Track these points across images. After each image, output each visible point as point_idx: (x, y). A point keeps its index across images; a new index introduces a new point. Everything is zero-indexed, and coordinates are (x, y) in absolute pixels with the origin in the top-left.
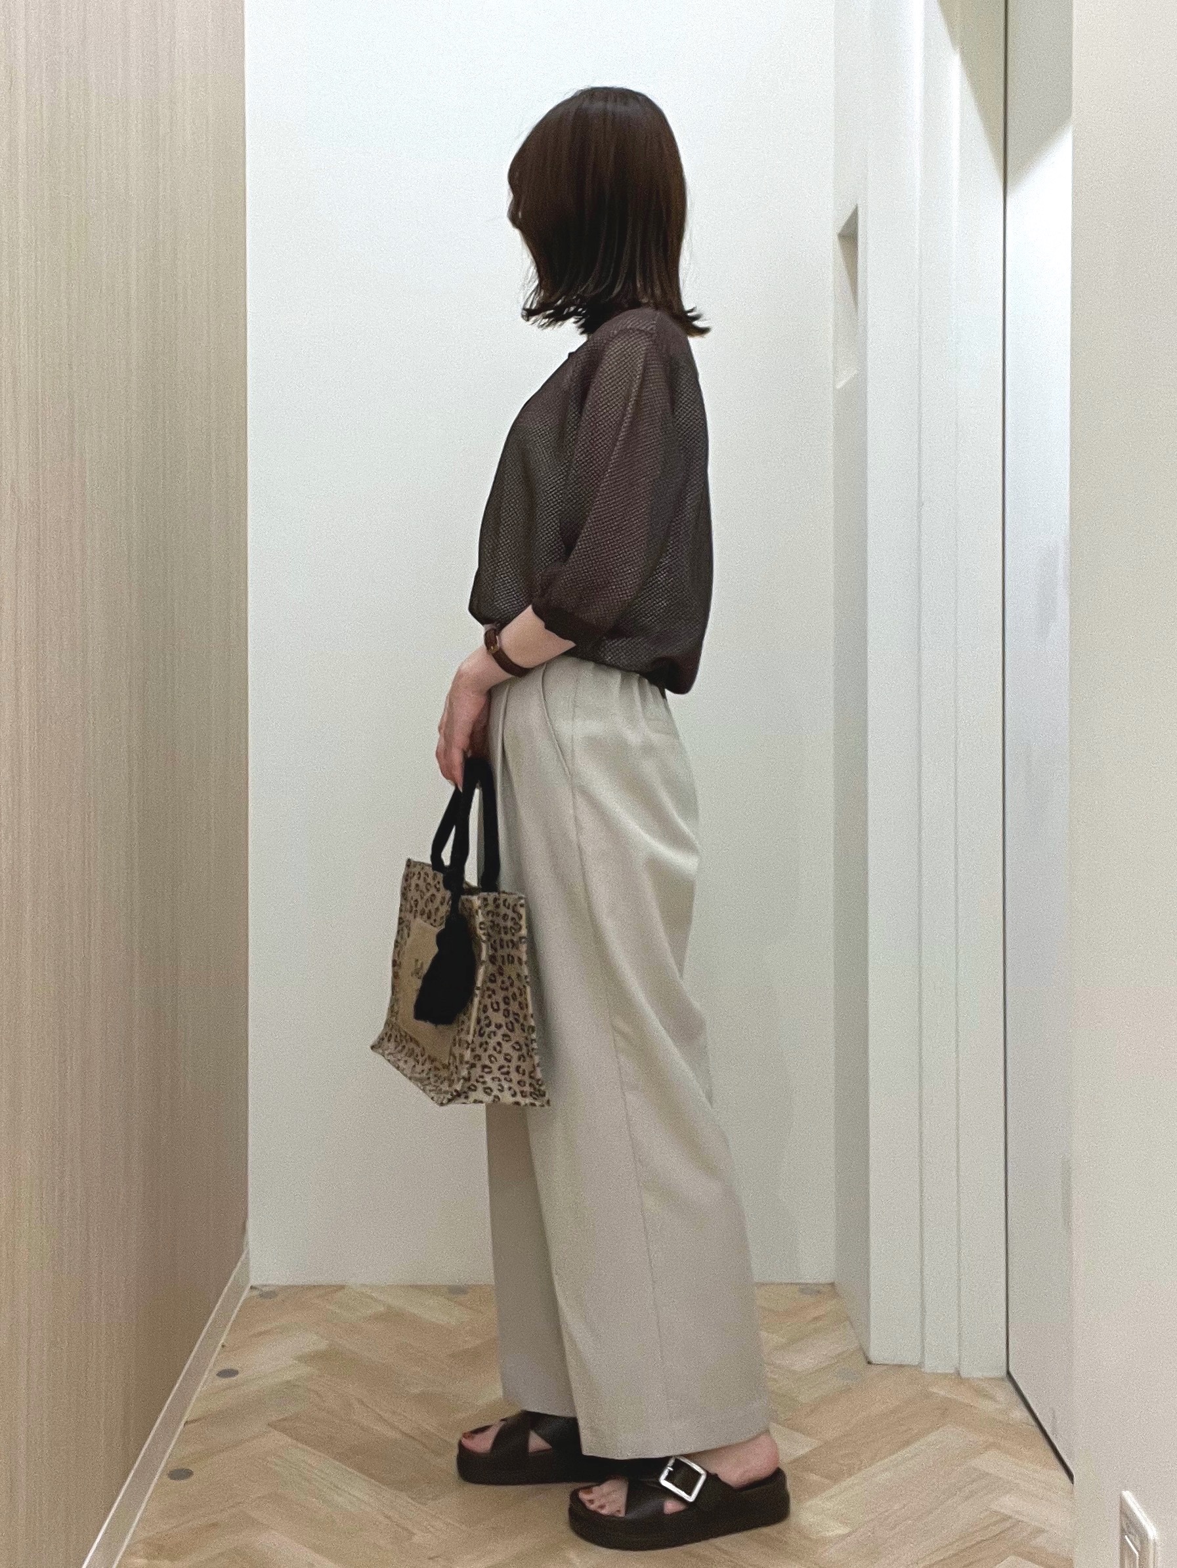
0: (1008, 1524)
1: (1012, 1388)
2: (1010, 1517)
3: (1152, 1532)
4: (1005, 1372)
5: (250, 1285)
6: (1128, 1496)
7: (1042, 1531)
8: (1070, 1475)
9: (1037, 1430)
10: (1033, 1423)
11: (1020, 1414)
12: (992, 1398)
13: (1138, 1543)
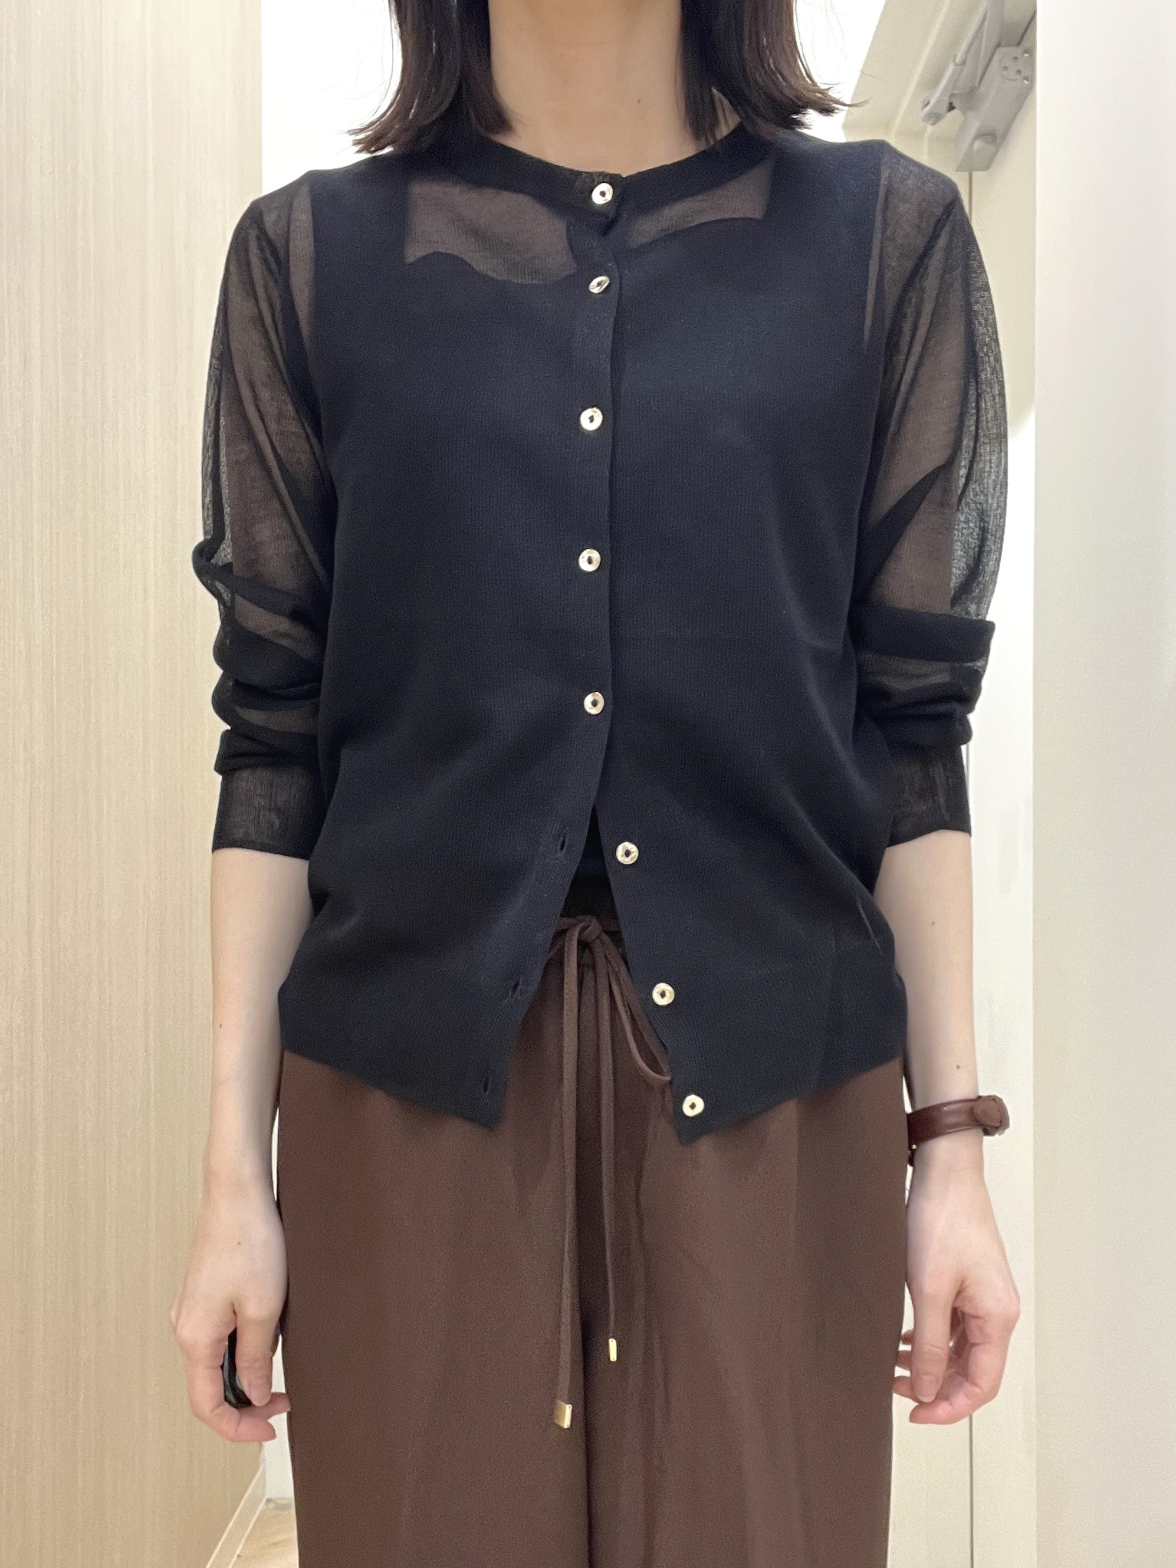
5: (266, 1498)
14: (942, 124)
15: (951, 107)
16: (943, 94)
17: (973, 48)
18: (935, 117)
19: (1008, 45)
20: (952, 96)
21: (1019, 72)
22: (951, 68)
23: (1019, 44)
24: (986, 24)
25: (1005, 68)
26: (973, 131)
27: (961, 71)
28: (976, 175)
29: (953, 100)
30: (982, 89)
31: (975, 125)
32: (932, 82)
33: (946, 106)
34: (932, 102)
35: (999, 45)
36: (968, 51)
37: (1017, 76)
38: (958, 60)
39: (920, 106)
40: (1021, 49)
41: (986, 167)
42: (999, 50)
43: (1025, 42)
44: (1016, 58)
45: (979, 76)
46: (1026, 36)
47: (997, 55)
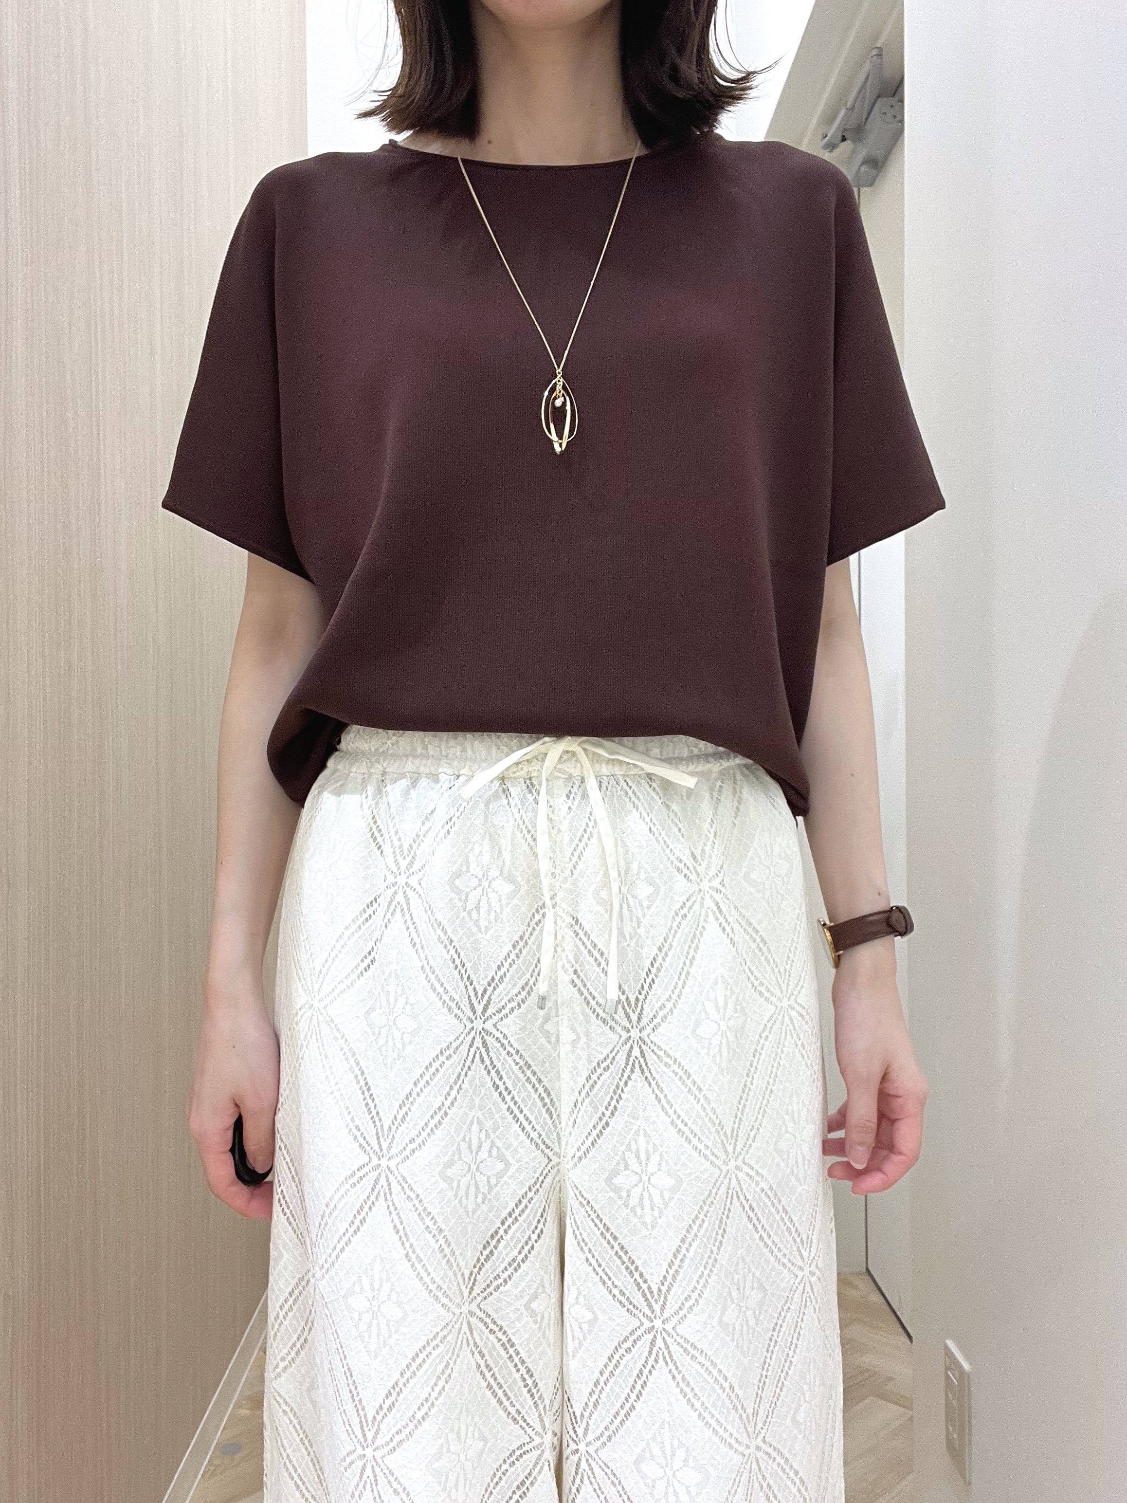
0: (866, 1375)
1: (870, 1281)
2: (868, 1370)
3: (966, 1366)
4: (864, 1268)
6: (950, 1343)
7: (892, 1379)
8: (910, 1337)
9: (888, 1309)
10: (886, 1304)
11: (876, 1298)
12: (855, 1287)
13: (957, 1374)
14: (836, 151)
15: (844, 139)
16: (838, 129)
17: (859, 99)
18: (831, 146)
19: (886, 96)
20: (845, 130)
21: (895, 117)
22: (843, 112)
23: (894, 95)
24: (869, 83)
25: (885, 113)
26: (860, 158)
27: (851, 113)
28: (863, 190)
29: (846, 134)
30: (868, 127)
31: (863, 153)
32: (829, 119)
33: (840, 138)
34: (829, 135)
35: (879, 96)
36: (855, 100)
37: (894, 120)
38: (849, 104)
39: (820, 137)
40: (896, 98)
41: (871, 184)
42: (879, 100)
43: (898, 93)
44: (892, 106)
45: (864, 117)
46: (900, 89)
47: (878, 103)
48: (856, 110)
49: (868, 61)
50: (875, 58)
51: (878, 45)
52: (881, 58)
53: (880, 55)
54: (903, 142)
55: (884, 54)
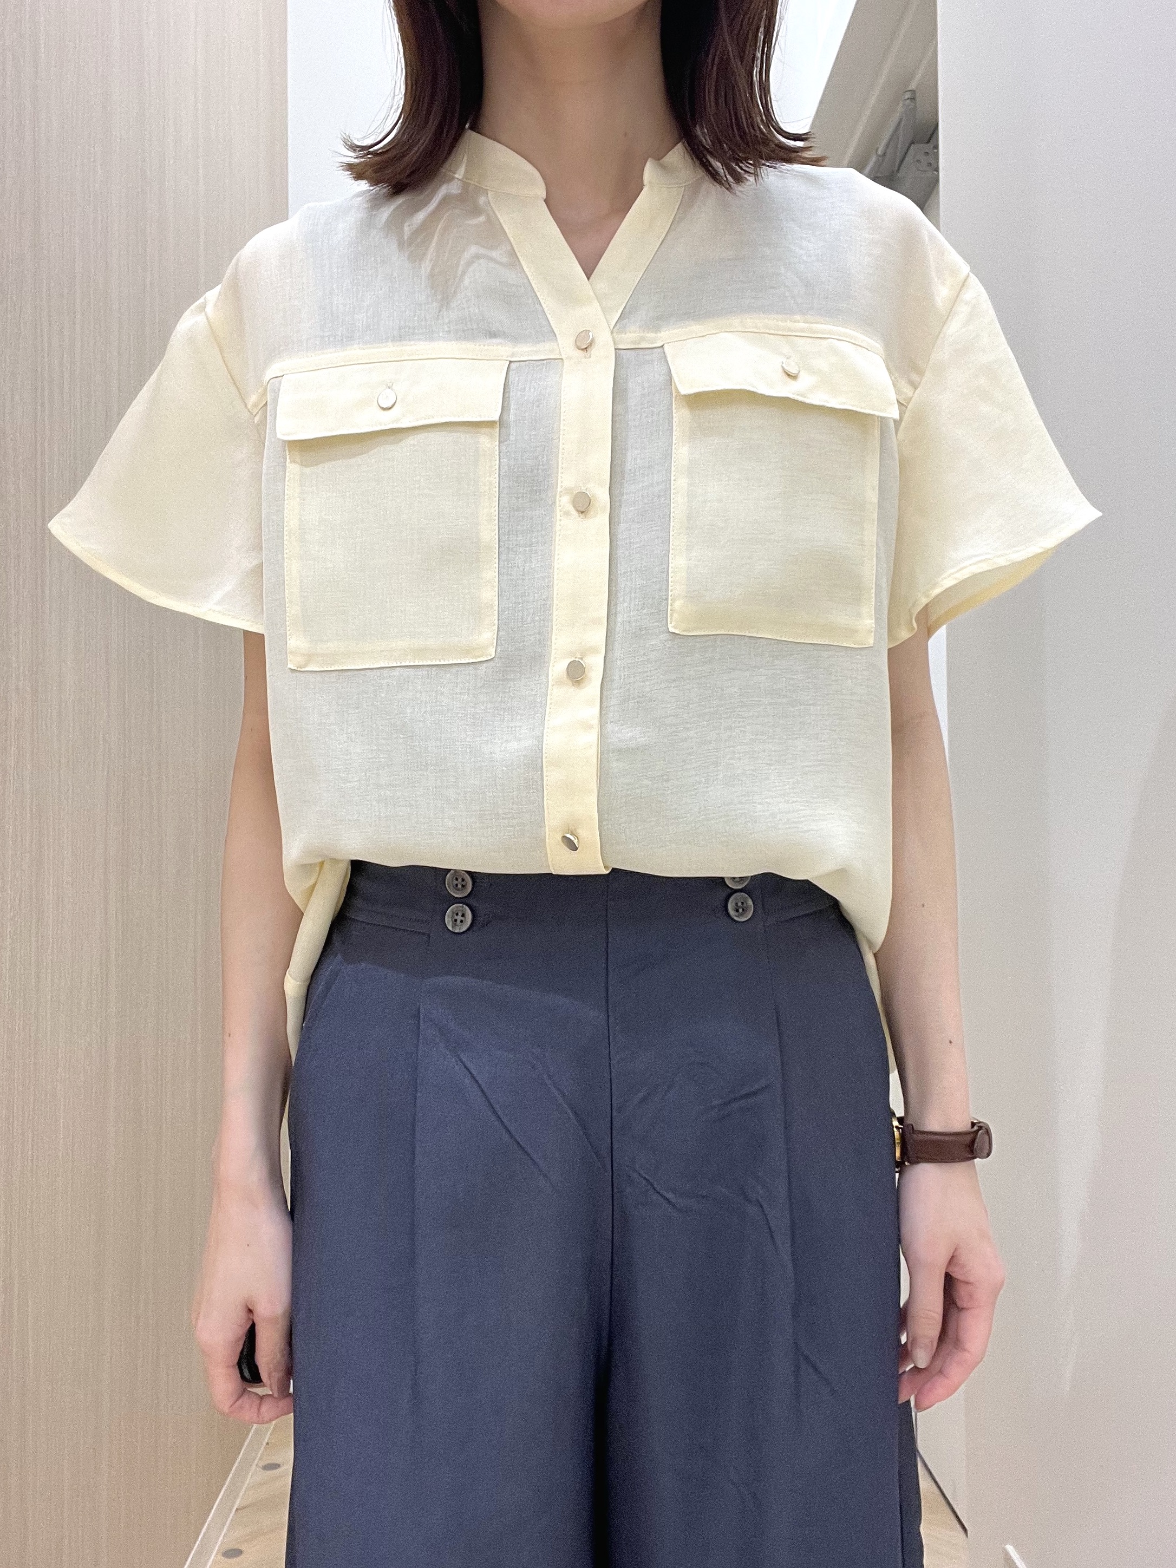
6: (1010, 1549)
8: (965, 1530)
10: (938, 1492)
17: (891, 146)
19: (921, 142)
21: (930, 164)
22: (874, 159)
23: (928, 142)
24: (902, 128)
25: (918, 161)
27: (883, 160)
30: (899, 175)
35: (913, 143)
36: (887, 146)
37: (928, 168)
38: (880, 152)
40: (931, 145)
42: (913, 146)
43: (933, 139)
44: (927, 153)
45: (897, 164)
46: (935, 135)
47: (912, 148)
48: (888, 157)
49: (901, 105)
50: (908, 101)
51: (913, 86)
52: (915, 103)
53: (913, 99)
54: (938, 193)
55: (918, 100)
